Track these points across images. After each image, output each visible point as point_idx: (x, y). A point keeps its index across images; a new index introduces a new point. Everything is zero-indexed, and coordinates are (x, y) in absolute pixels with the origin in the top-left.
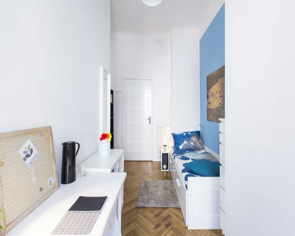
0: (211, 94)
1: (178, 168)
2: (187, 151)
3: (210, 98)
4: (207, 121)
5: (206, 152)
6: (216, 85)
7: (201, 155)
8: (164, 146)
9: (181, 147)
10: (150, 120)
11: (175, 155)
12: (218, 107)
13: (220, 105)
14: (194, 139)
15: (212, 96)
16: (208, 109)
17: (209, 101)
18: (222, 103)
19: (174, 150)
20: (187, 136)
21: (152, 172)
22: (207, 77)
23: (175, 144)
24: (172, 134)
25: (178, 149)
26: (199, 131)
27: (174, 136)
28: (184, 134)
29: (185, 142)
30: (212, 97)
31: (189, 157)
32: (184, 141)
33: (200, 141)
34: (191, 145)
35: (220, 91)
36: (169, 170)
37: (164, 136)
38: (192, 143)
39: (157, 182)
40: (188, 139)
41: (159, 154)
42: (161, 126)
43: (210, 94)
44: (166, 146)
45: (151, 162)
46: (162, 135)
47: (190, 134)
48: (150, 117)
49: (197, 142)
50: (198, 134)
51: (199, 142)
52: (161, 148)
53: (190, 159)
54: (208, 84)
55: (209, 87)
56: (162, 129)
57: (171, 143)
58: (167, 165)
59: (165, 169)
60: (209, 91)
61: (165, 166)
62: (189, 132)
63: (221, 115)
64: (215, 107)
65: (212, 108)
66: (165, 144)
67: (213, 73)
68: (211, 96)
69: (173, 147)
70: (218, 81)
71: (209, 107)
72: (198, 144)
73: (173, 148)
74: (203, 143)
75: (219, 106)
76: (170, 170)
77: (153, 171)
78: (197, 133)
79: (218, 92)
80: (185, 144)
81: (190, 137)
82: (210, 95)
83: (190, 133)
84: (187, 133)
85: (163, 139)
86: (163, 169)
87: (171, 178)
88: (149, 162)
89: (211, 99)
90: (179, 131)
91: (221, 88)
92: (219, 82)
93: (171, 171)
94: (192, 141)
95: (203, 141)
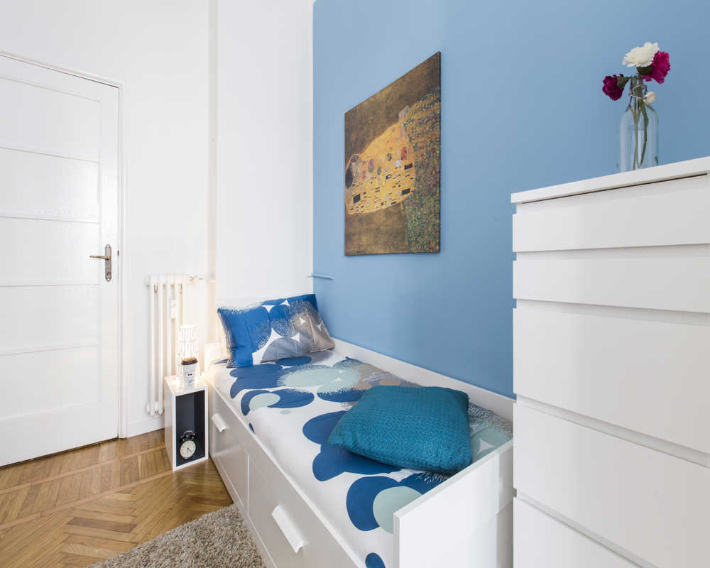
0: (366, 167)
1: (274, 452)
2: (284, 367)
3: (357, 181)
4: (346, 258)
5: (348, 359)
6: (388, 134)
7: (341, 371)
8: (185, 363)
9: (258, 357)
10: (108, 260)
11: (244, 392)
12: (395, 205)
13: (406, 196)
14: (302, 321)
15: (371, 171)
16: (348, 220)
17: (356, 191)
18: (414, 188)
19: (232, 374)
20: (280, 314)
21: (124, 497)
22: (346, 114)
23: (235, 347)
24: (219, 311)
25: (248, 364)
26: (313, 296)
27: (229, 318)
28: (269, 308)
29: (274, 336)
30: (369, 175)
31: (309, 390)
32: (269, 333)
33: (319, 327)
34: (292, 342)
35: (404, 151)
36: (207, 457)
37: (181, 323)
38: (297, 337)
39: (153, 548)
40: (283, 324)
41: (157, 400)
42: (169, 287)
43: (357, 169)
44: (194, 362)
45: (114, 444)
46: (173, 320)
47: (288, 304)
48: (108, 248)
49: (313, 329)
50: (310, 302)
51: (317, 329)
52: (165, 374)
53: (316, 397)
54: (353, 137)
55: (353, 146)
56: (174, 298)
57: (216, 347)
58: (199, 440)
59: (191, 459)
60: (354, 160)
61: (189, 448)
62: (283, 300)
63: (410, 227)
64: (384, 207)
65: (366, 212)
66: (188, 357)
67: (374, 96)
68: (364, 172)
69: (225, 361)
70: (397, 117)
71: (351, 213)
72: (316, 337)
73: (226, 364)
74: (328, 333)
75: (400, 199)
76: (214, 455)
77: (123, 488)
78: (308, 302)
79: (397, 153)
80: (273, 344)
81: (290, 316)
82: (359, 171)
83: (286, 303)
84: (277, 304)
85: (180, 337)
86: (181, 460)
87: (225, 491)
88: (104, 448)
89: (365, 185)
90: (245, 300)
91: (411, 139)
92: (402, 121)
93: (220, 457)
94: (297, 330)
95: (326, 325)
